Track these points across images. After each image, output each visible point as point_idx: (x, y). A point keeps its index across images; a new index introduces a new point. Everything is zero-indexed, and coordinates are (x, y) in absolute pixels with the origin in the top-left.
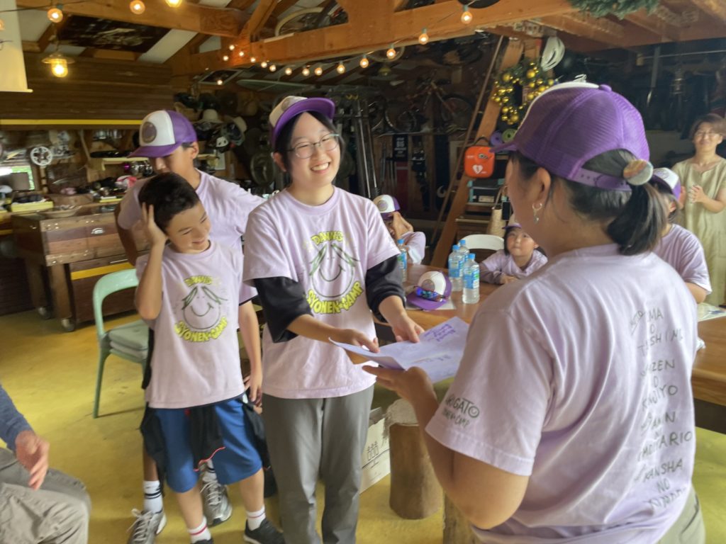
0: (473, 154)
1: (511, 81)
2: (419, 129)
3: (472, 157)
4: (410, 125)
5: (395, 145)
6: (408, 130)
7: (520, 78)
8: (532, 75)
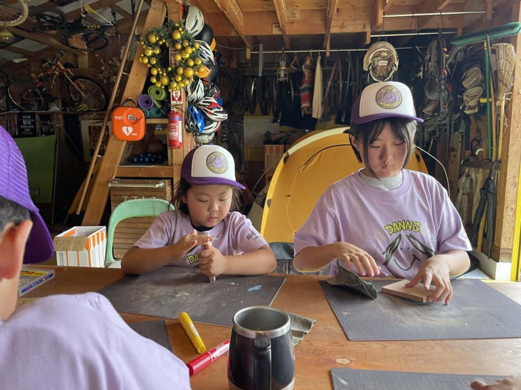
0: (122, 115)
1: (158, 42)
2: (47, 109)
3: (120, 117)
4: (36, 104)
5: (20, 123)
6: (35, 109)
7: (165, 39)
8: (178, 36)
